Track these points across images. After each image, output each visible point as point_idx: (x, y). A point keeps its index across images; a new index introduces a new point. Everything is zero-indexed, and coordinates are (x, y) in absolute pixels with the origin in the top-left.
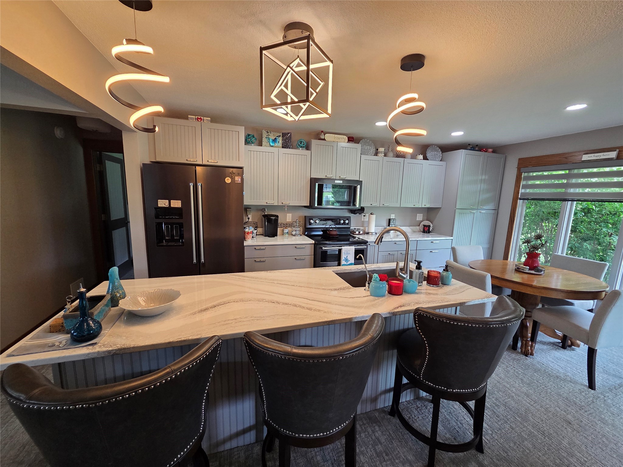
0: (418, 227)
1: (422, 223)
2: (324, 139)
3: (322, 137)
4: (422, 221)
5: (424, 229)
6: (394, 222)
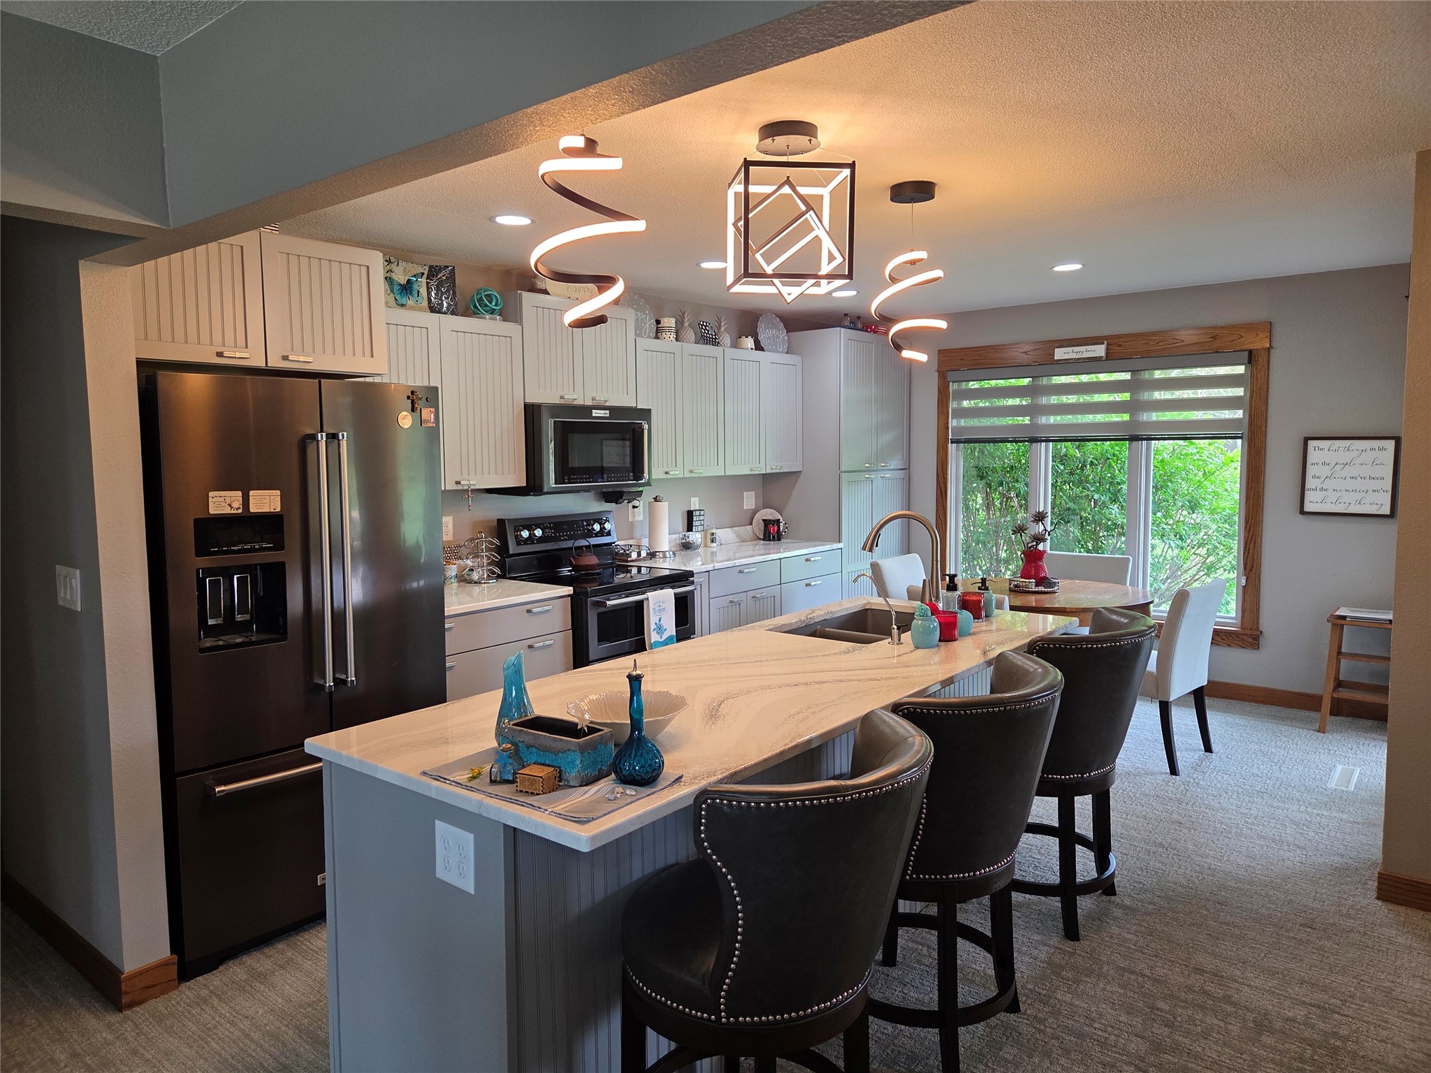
0: (748, 529)
1: (758, 516)
4: (755, 512)
5: (765, 531)
6: (702, 518)
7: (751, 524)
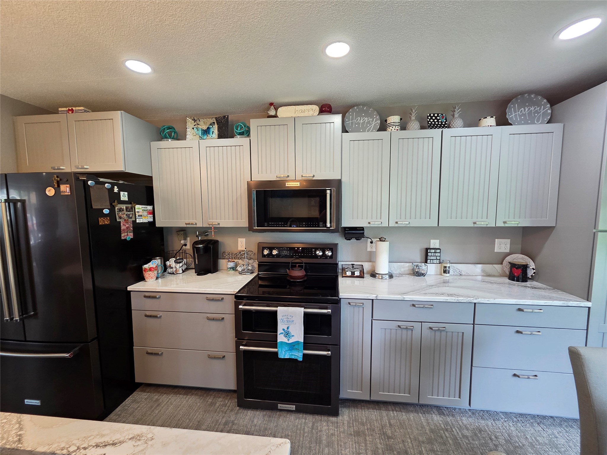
0: (498, 267)
1: (509, 259)
2: (275, 116)
3: (272, 112)
5: (511, 272)
6: (439, 254)
7: (502, 264)
